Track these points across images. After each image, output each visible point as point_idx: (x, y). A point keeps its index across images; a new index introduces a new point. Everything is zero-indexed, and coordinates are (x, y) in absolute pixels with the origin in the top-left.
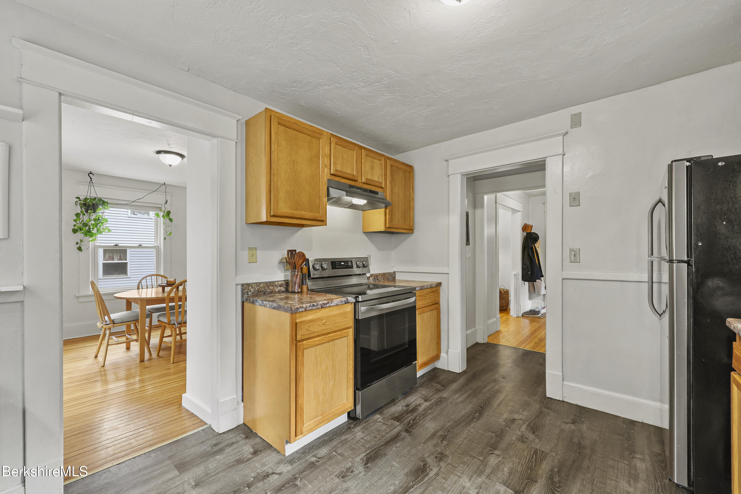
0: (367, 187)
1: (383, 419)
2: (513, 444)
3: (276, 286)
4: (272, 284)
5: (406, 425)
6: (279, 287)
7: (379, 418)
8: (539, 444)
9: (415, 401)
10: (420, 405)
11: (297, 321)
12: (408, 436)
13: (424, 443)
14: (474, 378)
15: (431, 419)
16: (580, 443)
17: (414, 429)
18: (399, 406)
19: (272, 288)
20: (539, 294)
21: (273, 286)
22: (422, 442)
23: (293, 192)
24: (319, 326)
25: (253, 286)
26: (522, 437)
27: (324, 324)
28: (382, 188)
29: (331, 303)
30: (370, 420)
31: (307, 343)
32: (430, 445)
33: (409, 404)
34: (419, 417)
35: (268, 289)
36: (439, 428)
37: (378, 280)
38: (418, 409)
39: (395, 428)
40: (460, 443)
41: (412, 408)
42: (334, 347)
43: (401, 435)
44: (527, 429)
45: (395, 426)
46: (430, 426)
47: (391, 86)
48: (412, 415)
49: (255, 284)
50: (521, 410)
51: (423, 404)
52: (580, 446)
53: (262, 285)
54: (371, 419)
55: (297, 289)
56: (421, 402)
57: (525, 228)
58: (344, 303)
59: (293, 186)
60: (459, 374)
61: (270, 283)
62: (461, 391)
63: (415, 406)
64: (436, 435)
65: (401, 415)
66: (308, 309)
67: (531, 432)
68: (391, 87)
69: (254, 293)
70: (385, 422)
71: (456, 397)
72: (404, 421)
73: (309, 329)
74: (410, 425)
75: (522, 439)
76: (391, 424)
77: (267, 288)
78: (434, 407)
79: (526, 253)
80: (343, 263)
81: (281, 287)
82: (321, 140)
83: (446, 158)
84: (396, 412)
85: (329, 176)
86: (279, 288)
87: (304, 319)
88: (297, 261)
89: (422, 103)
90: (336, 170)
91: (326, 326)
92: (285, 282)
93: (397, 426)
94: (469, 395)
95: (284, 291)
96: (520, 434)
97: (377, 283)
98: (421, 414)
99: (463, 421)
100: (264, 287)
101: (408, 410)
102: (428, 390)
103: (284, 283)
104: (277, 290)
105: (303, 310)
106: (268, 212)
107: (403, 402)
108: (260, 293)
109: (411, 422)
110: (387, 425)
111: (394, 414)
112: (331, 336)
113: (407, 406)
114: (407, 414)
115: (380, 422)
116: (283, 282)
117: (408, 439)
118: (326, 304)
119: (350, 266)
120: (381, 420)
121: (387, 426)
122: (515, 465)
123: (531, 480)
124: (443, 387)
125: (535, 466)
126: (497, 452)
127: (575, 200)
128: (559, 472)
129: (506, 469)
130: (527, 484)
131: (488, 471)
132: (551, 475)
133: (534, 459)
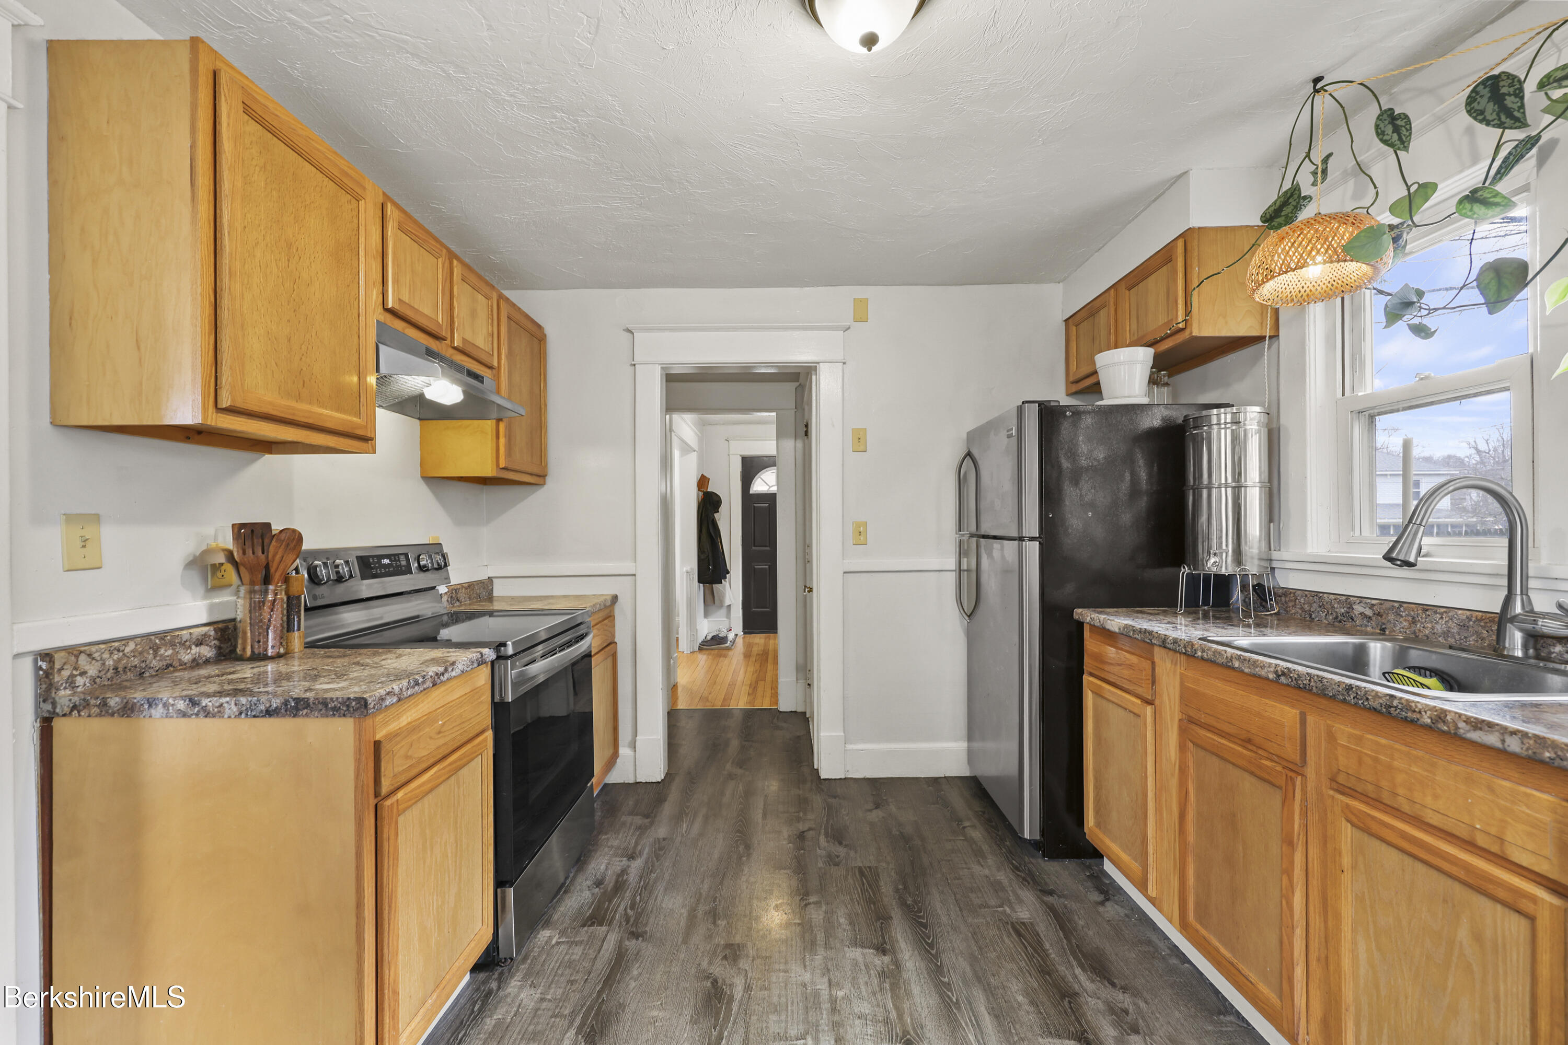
0: (462, 361)
1: (563, 933)
2: (825, 874)
3: (183, 644)
4: (166, 638)
5: (624, 923)
6: (193, 647)
7: (550, 938)
8: (859, 859)
9: (609, 867)
10: (624, 872)
11: (378, 737)
12: (644, 944)
13: (685, 943)
14: (694, 783)
15: (666, 889)
16: (901, 833)
17: (646, 924)
18: (581, 891)
19: (170, 652)
20: (721, 606)
21: (172, 645)
22: (679, 943)
23: (289, 340)
24: (431, 738)
25: (96, 655)
26: (829, 856)
27: (439, 733)
28: (490, 367)
29: (452, 670)
30: (532, 951)
31: (406, 794)
32: (696, 939)
33: (600, 878)
34: (640, 895)
35: (155, 658)
36: (692, 900)
37: (458, 600)
38: (626, 880)
39: (603, 941)
40: (748, 912)
41: (611, 884)
42: (459, 788)
43: (627, 950)
44: (828, 842)
45: (602, 936)
46: (674, 904)
47: (592, 134)
48: (623, 899)
49: (103, 646)
50: (801, 814)
51: (629, 866)
52: (905, 839)
53: (132, 646)
54: (534, 948)
55: (271, 644)
56: (622, 864)
57: (703, 482)
58: (476, 665)
59: (289, 321)
60: (661, 784)
61: (162, 635)
62: (687, 815)
63: (614, 877)
64: (696, 917)
65: (598, 908)
66: (405, 695)
67: (837, 843)
68: (590, 136)
69: (98, 680)
70: (572, 940)
71: (684, 830)
72: (613, 918)
73: (409, 754)
74: (632, 920)
75: (833, 860)
76: (590, 937)
77: (149, 653)
78: (657, 864)
79: (704, 530)
80: (386, 561)
81: (203, 647)
82: (362, 203)
83: (630, 327)
84: (582, 907)
85: (380, 314)
86: (195, 650)
87: (393, 726)
88: (278, 558)
89: (634, 196)
90: (400, 300)
91: (445, 736)
92: (215, 630)
93: (606, 935)
94: (706, 818)
95: (210, 658)
96: (824, 853)
97: (457, 608)
98: (639, 887)
99: (727, 868)
100: (141, 653)
101: (605, 892)
102: (621, 835)
103: (212, 633)
104: (186, 657)
105: (395, 699)
106: (209, 397)
107: (584, 878)
108: (124, 677)
109: (630, 912)
110: (581, 942)
111: (580, 911)
112: (454, 762)
113: (599, 883)
114: (610, 901)
115: (558, 943)
116: (206, 629)
117: (648, 949)
118: (443, 674)
119: (403, 568)
120: (559, 938)
121: (582, 947)
122: (849, 906)
123: (883, 918)
124: (647, 818)
125: (874, 895)
126: (813, 899)
127: (859, 440)
128: (905, 888)
129: (842, 920)
130: (881, 928)
131: (820, 937)
132: (900, 898)
133: (866, 885)
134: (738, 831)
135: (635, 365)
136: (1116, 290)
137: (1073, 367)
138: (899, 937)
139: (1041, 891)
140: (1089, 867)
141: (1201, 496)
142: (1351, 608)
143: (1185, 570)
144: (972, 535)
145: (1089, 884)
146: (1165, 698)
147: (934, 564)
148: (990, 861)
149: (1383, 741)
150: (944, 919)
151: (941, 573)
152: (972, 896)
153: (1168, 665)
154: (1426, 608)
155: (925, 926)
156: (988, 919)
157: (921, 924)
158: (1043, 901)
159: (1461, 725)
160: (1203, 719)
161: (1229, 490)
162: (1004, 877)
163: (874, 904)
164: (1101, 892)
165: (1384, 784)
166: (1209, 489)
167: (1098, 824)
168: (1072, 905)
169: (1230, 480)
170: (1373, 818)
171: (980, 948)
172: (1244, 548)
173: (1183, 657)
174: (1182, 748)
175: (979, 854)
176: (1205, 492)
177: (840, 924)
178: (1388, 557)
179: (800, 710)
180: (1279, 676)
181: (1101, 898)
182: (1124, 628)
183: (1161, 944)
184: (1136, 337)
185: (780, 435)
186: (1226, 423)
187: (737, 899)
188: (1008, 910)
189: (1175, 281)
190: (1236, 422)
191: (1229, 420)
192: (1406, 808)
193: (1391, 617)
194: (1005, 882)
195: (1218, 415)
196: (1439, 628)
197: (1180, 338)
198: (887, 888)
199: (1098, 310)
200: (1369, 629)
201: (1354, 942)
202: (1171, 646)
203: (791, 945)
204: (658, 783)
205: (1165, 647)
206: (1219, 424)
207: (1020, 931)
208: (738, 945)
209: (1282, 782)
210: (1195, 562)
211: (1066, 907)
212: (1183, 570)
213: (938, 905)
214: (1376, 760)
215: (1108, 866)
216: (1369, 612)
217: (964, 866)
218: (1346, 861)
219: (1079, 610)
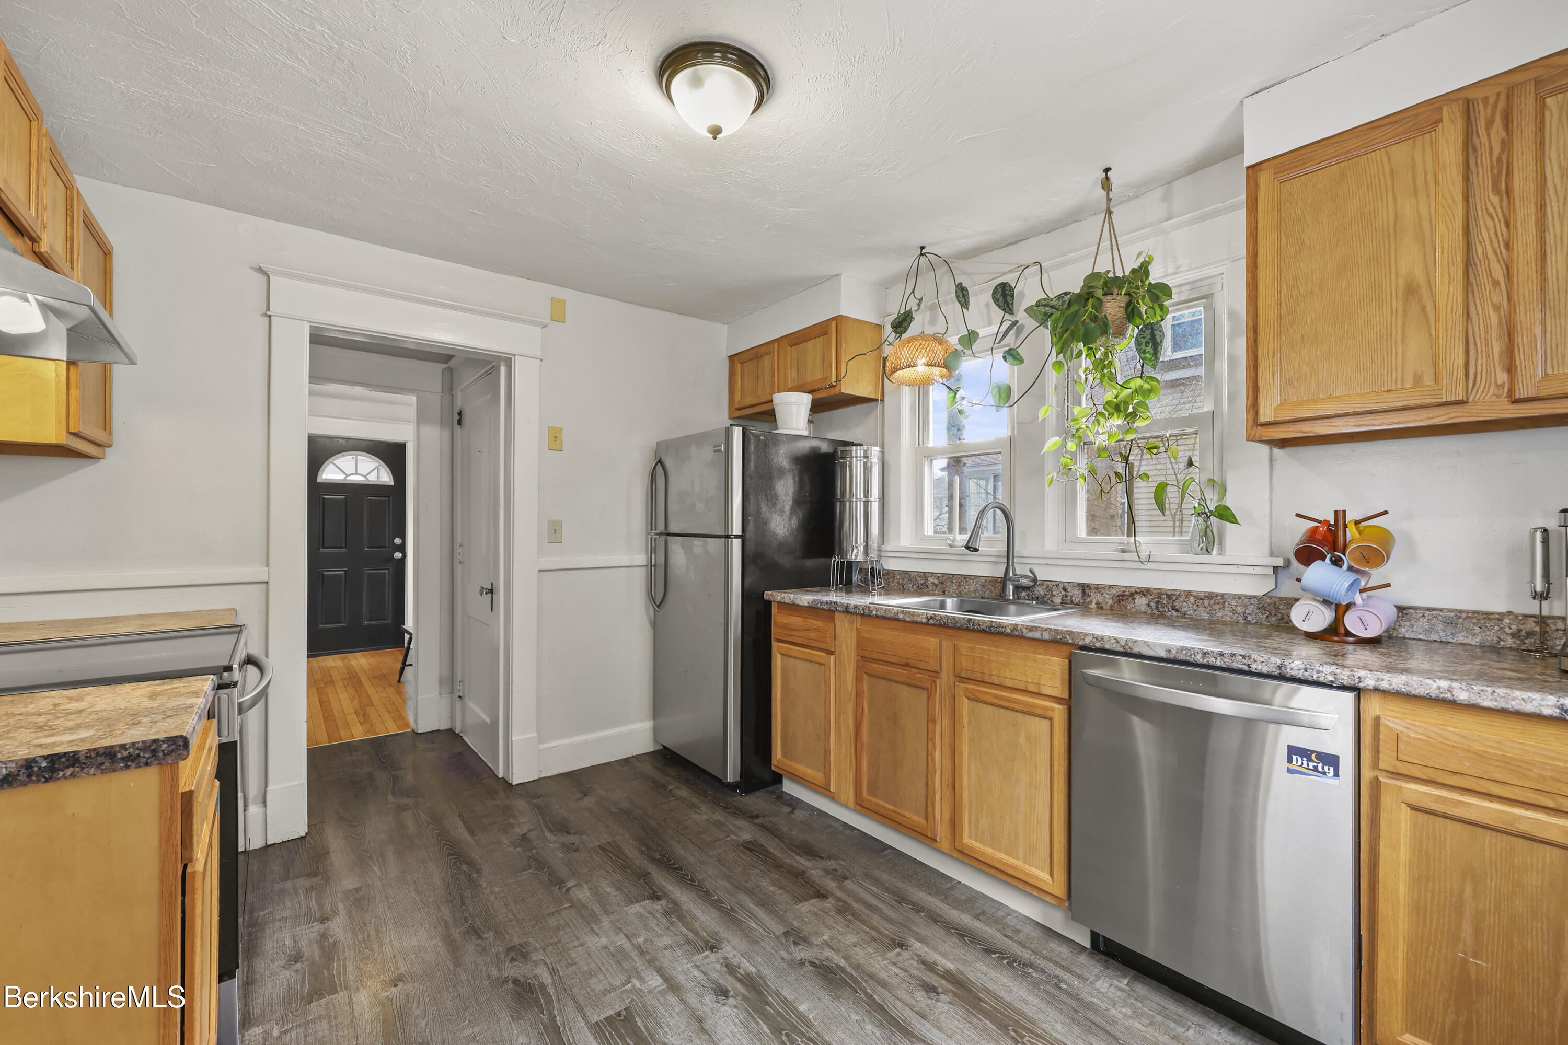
1: (282, 1021)
8: (594, 840)
10: (325, 936)
13: (459, 966)
16: (620, 809)
26: (564, 846)
32: (469, 958)
33: (293, 953)
36: (439, 929)
38: (334, 942)
40: (510, 917)
41: (315, 953)
50: (511, 821)
51: (327, 929)
52: (626, 813)
56: (315, 930)
60: (306, 837)
62: (370, 859)
63: (314, 945)
64: (455, 941)
65: (315, 981)
67: (564, 834)
70: (303, 1021)
71: (378, 873)
72: (346, 981)
75: (570, 849)
76: (326, 1010)
78: (365, 914)
83: (264, 267)
84: (291, 987)
94: (399, 854)
96: (557, 845)
98: (358, 943)
99: (459, 890)
101: (313, 963)
102: (289, 903)
107: (268, 961)
110: (318, 1018)
111: (292, 992)
113: (296, 958)
114: (328, 969)
122: (608, 877)
123: (644, 876)
124: (315, 876)
125: (623, 861)
126: (570, 884)
127: (555, 439)
128: (648, 848)
129: (609, 890)
130: (646, 883)
131: (597, 908)
132: (648, 857)
133: (613, 857)
134: (450, 854)
135: (270, 316)
136: (778, 344)
137: (738, 397)
138: (664, 884)
139: (750, 817)
140: (773, 792)
141: (845, 506)
142: (927, 580)
143: (835, 560)
144: (660, 534)
145: (778, 803)
146: (844, 648)
147: (624, 560)
148: (704, 808)
149: (985, 647)
150: (692, 859)
151: (630, 569)
152: (703, 836)
153: (847, 624)
154: (966, 577)
155: (680, 869)
156: (724, 848)
157: (676, 869)
158: (755, 824)
159: (1024, 630)
160: (875, 656)
161: (862, 502)
162: (718, 816)
163: (629, 868)
164: (789, 805)
165: (986, 671)
166: (850, 501)
167: (785, 755)
168: (773, 819)
169: (862, 497)
170: (980, 691)
171: (729, 869)
172: (870, 543)
173: (859, 618)
174: (858, 679)
175: (692, 806)
176: (848, 504)
177: (609, 893)
178: (967, 547)
179: (444, 726)
180: (929, 620)
181: (789, 809)
182: (813, 602)
183: (837, 825)
184: (796, 384)
185: (421, 419)
186: (860, 457)
187: (492, 910)
188: (734, 837)
189: (830, 350)
190: (866, 457)
191: (862, 455)
192: (996, 681)
193: (948, 584)
194: (722, 819)
195: (856, 450)
196: (972, 588)
197: (832, 392)
198: (632, 852)
199: (763, 356)
200: (936, 592)
201: (969, 766)
202: (853, 611)
203: (574, 925)
204: (302, 837)
205: (848, 612)
206: (856, 457)
207: (750, 847)
208: (520, 945)
209: (928, 685)
210: (842, 553)
211: (771, 822)
212: (833, 559)
213: (682, 852)
214: (982, 658)
215: (789, 787)
216: (936, 582)
217: (686, 818)
218: (965, 720)
219: (770, 592)
